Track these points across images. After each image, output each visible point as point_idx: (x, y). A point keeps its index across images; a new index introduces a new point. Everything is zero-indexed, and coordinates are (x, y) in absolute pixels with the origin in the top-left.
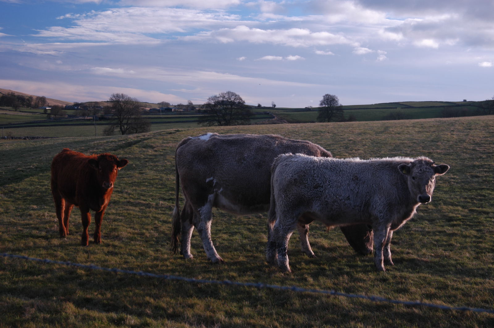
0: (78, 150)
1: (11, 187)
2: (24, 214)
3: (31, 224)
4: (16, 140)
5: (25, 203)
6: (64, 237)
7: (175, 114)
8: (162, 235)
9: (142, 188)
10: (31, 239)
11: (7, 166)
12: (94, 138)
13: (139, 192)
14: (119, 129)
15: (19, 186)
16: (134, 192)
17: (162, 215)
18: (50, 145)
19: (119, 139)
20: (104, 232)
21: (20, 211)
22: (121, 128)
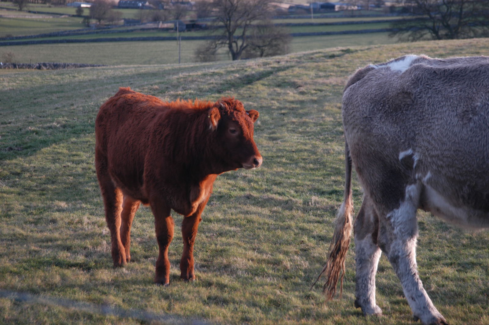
0: (146, 90)
1: (16, 164)
2: (42, 218)
3: (56, 240)
4: (22, 70)
5: (43, 197)
6: (121, 266)
7: (341, 17)
8: (318, 265)
9: (275, 169)
10: (57, 268)
11: (5, 123)
12: (176, 66)
13: (269, 176)
14: (226, 48)
15: (30, 163)
16: (259, 177)
17: (316, 225)
18: (90, 80)
19: (229, 69)
20: (201, 255)
21: (34, 212)
22: (230, 47)
